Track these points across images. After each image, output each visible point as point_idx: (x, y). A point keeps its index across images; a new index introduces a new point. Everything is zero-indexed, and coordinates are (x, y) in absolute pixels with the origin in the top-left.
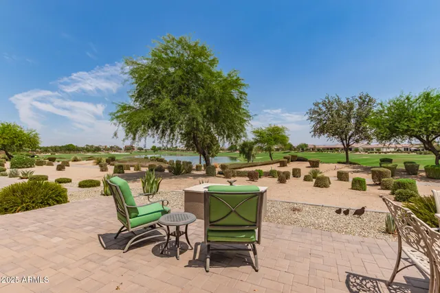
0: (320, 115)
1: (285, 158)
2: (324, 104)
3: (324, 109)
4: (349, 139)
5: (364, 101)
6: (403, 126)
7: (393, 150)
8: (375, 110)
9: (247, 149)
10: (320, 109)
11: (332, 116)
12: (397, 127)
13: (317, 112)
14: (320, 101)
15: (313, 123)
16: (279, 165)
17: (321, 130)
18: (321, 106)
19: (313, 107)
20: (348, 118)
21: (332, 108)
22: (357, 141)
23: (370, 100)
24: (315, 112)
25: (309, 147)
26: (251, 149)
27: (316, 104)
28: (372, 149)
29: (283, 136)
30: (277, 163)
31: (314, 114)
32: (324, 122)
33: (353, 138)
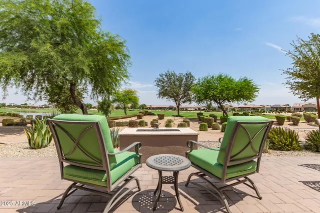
0: (163, 83)
1: (140, 113)
2: (166, 75)
3: (166, 79)
4: (180, 100)
5: (189, 77)
6: (211, 93)
7: (193, 109)
8: (195, 82)
9: (105, 107)
10: (163, 79)
11: (171, 84)
12: (208, 94)
13: (162, 81)
14: (164, 73)
15: (159, 88)
16: (136, 118)
17: (163, 93)
18: (164, 76)
19: (159, 77)
20: (180, 86)
21: (170, 79)
22: (184, 102)
23: (192, 76)
24: (160, 81)
25: (148, 106)
26: (109, 106)
27: (161, 76)
28: (183, 109)
29: (135, 97)
30: (135, 116)
31: (160, 82)
32: (166, 88)
33: (182, 100)
